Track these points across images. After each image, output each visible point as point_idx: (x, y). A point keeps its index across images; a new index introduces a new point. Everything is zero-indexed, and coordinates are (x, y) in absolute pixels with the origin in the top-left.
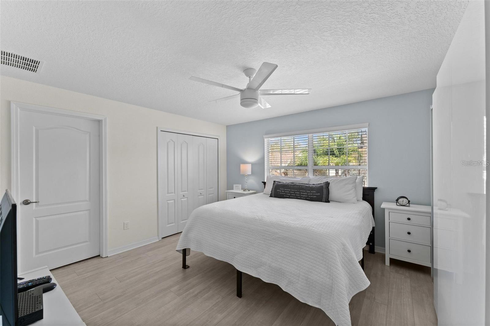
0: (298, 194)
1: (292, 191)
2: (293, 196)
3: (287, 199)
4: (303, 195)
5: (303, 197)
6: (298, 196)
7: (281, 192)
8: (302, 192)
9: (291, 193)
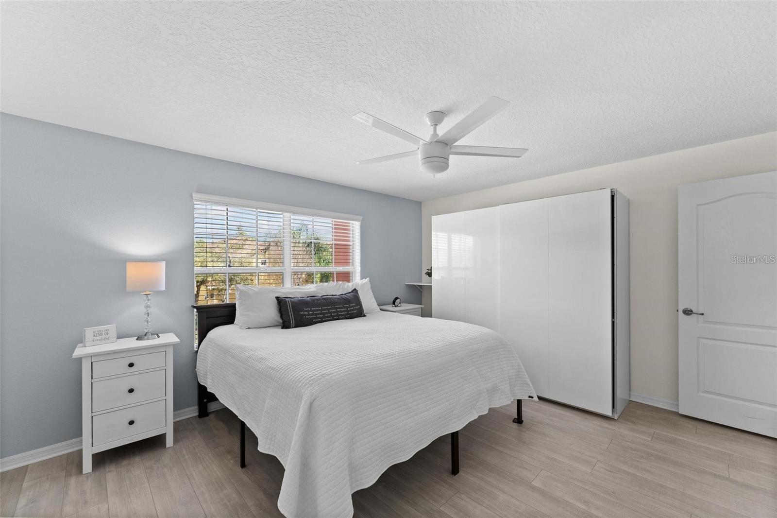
0: (334, 312)
1: (325, 310)
2: (327, 317)
3: (318, 324)
4: (342, 312)
5: (341, 315)
6: (335, 316)
7: (309, 315)
8: (339, 308)
9: (324, 314)
